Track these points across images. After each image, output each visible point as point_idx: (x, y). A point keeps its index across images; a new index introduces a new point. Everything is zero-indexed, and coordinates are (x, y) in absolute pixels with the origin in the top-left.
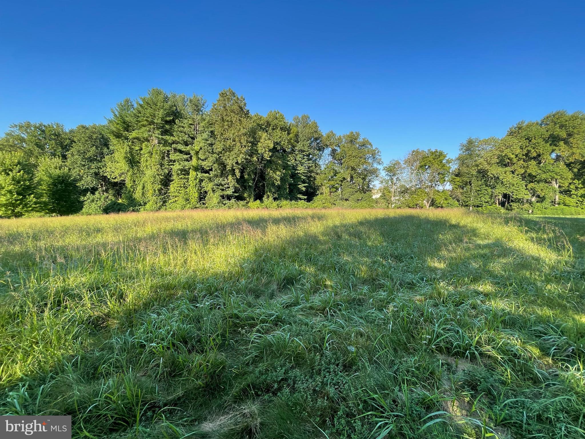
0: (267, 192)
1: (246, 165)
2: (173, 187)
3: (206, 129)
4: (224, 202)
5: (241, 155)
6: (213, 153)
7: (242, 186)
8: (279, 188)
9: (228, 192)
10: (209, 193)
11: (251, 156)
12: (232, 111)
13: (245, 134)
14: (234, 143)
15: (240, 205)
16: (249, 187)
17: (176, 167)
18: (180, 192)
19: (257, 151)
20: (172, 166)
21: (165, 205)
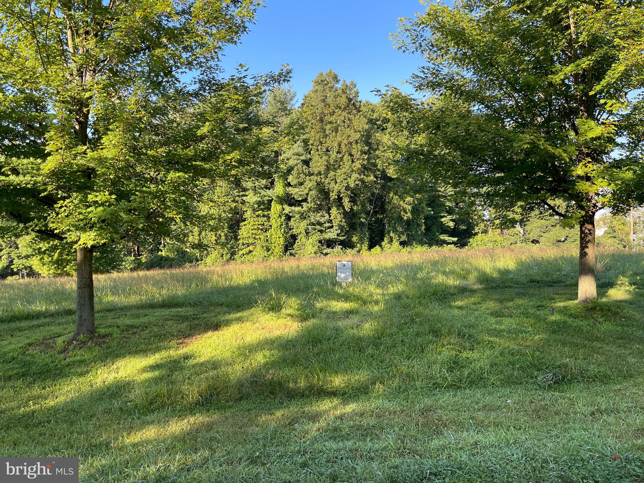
0: (389, 232)
1: (359, 190)
2: (244, 231)
4: (324, 252)
6: (310, 174)
8: (409, 223)
9: (329, 234)
10: (299, 237)
16: (360, 225)
17: (251, 198)
18: (257, 237)
20: (244, 198)
21: (234, 259)
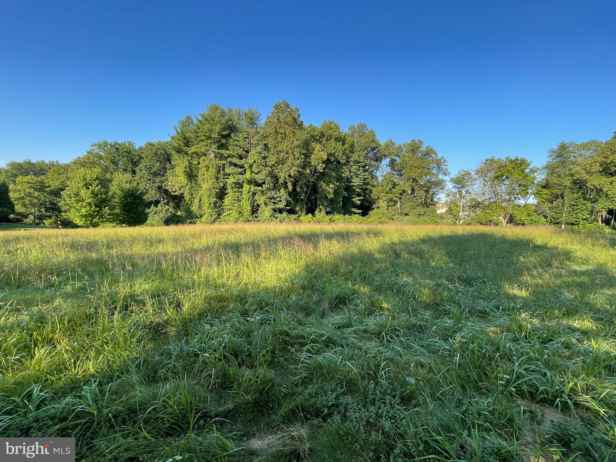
0: (319, 205)
1: (299, 178)
2: (227, 200)
3: (260, 142)
4: (276, 216)
5: (294, 168)
6: (266, 166)
7: (293, 200)
8: (332, 201)
9: (280, 205)
10: (261, 206)
11: (304, 168)
12: (286, 123)
13: (298, 146)
14: (287, 155)
15: (292, 219)
16: (301, 200)
17: (231, 180)
18: (234, 205)
19: (310, 164)
20: (226, 180)
21: (220, 218)
